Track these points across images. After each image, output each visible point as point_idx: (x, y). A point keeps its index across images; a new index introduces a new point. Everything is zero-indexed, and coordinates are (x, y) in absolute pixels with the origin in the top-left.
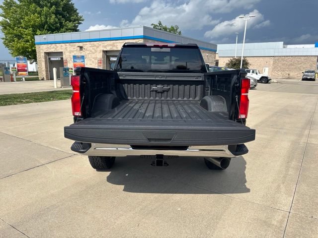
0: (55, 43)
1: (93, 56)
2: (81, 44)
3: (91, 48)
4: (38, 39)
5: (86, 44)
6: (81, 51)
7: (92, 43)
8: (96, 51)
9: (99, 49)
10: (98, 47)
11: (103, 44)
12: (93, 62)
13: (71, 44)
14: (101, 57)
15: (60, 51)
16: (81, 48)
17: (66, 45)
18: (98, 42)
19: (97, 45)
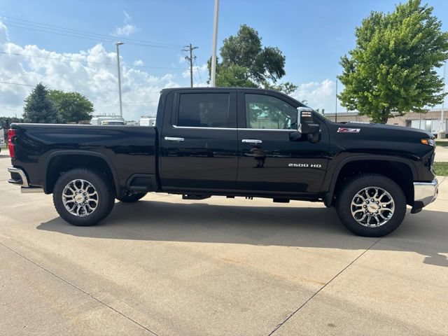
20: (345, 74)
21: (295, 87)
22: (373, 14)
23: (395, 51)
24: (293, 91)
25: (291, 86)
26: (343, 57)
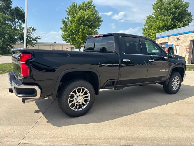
0: (165, 37)
1: (184, 44)
2: (178, 36)
3: (184, 38)
4: (158, 35)
5: (181, 36)
6: (178, 41)
7: (185, 35)
8: (186, 40)
9: (188, 39)
10: (188, 38)
11: (192, 35)
12: (183, 48)
13: (173, 37)
14: (189, 44)
15: (167, 41)
16: (178, 38)
17: (170, 38)
18: (188, 34)
19: (188, 36)
20: (64, 27)
21: (35, 29)
22: (73, 3)
23: (87, 19)
24: (34, 31)
25: (33, 29)
26: (63, 19)
